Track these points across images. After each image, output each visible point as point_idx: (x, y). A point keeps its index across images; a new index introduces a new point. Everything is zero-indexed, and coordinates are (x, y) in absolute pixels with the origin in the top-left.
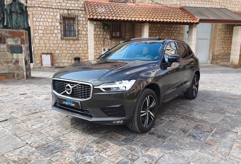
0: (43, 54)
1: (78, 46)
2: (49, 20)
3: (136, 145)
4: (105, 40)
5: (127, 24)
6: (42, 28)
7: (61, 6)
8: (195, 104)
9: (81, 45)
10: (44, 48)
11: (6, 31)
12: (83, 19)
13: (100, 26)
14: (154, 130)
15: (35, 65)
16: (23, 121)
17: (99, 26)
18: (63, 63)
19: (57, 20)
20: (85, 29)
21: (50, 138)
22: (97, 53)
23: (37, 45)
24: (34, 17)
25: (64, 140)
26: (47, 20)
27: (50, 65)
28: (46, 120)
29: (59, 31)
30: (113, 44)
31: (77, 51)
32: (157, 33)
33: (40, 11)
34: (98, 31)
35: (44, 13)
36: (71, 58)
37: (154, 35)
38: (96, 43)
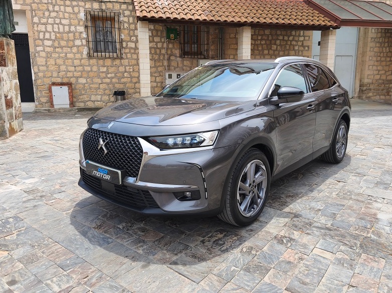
0: (54, 84)
1: (122, 69)
2: (64, 21)
4: (171, 58)
5: (212, 30)
6: (50, 37)
9: (127, 68)
10: (55, 74)
12: (129, 20)
13: (162, 32)
15: (38, 106)
17: (159, 33)
19: (80, 20)
20: (134, 38)
22: (157, 83)
23: (41, 68)
24: (36, 15)
26: (60, 22)
27: (68, 106)
29: (84, 42)
30: (185, 66)
31: (119, 79)
32: (264, 46)
33: (46, 4)
34: (158, 42)
35: (53, 7)
36: (107, 92)
37: (260, 49)
38: (155, 64)
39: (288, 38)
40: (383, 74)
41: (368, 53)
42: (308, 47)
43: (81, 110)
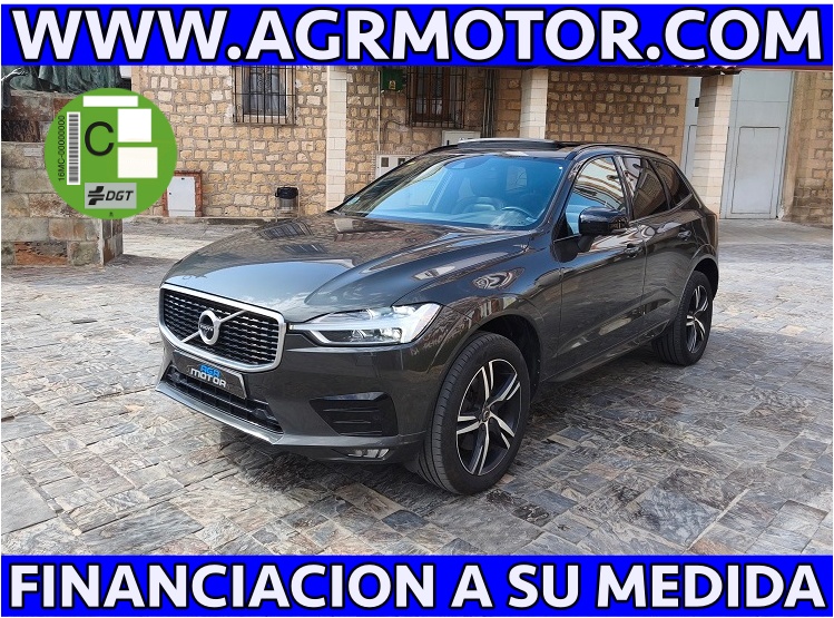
1: (293, 146)
3: (431, 540)
4: (389, 127)
5: (472, 71)
6: (170, 85)
8: (692, 387)
9: (304, 144)
11: (45, 99)
13: (373, 75)
14: (513, 485)
16: (63, 426)
17: (368, 79)
18: (239, 207)
21: (140, 495)
22: (360, 174)
25: (183, 506)
27: (193, 215)
28: (139, 426)
29: (228, 94)
30: (415, 142)
31: (288, 165)
32: (579, 105)
34: (366, 95)
36: (264, 189)
38: (357, 138)
39: (633, 89)
41: (815, 122)
42: (677, 108)
43: (215, 222)
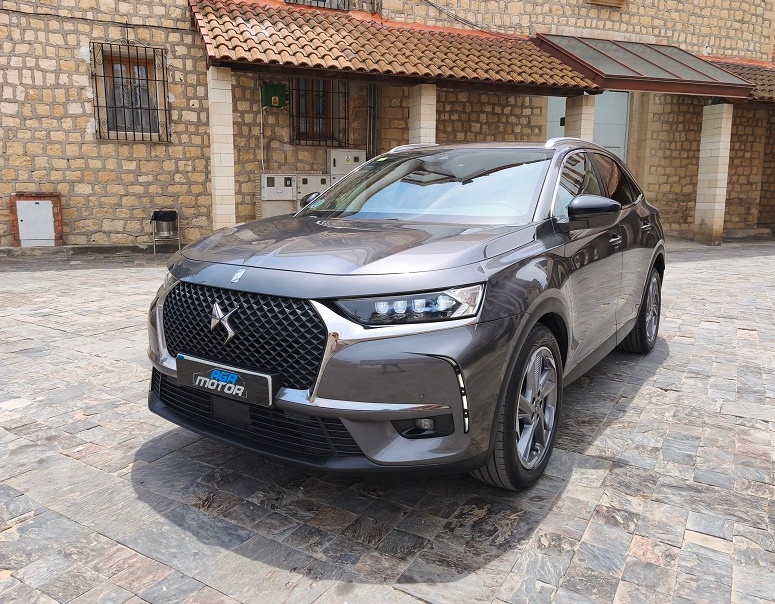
0: (21, 195)
1: (169, 166)
2: (44, 64)
5: (354, 89)
6: (15, 95)
7: (96, 10)
9: (181, 164)
10: (23, 175)
12: (184, 64)
13: (253, 90)
17: (248, 94)
18: (108, 233)
19: (79, 62)
20: (195, 103)
22: (244, 195)
26: (37, 65)
27: (52, 244)
29: (89, 108)
30: (301, 161)
31: (164, 186)
32: (456, 124)
33: (6, 26)
34: (247, 112)
35: (22, 34)
36: (138, 213)
37: (449, 129)
38: (239, 156)
39: (503, 110)
40: (675, 183)
41: (649, 142)
42: (540, 128)
43: (80, 251)
